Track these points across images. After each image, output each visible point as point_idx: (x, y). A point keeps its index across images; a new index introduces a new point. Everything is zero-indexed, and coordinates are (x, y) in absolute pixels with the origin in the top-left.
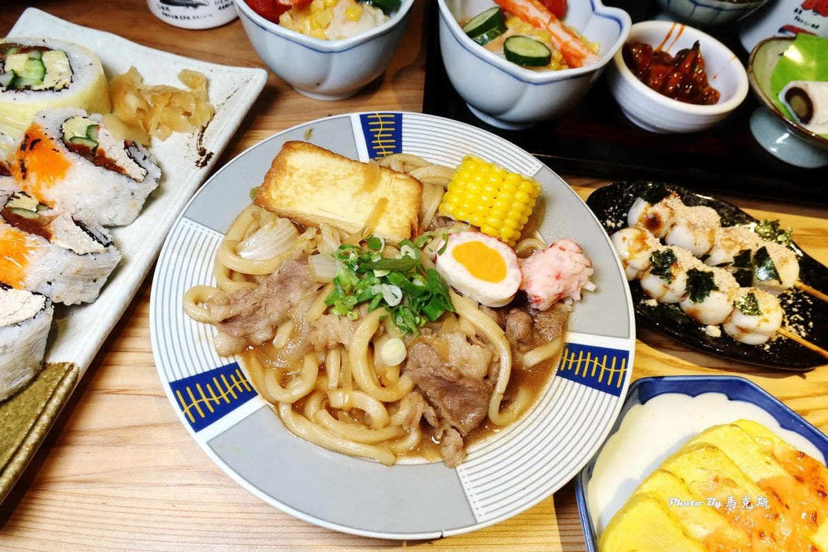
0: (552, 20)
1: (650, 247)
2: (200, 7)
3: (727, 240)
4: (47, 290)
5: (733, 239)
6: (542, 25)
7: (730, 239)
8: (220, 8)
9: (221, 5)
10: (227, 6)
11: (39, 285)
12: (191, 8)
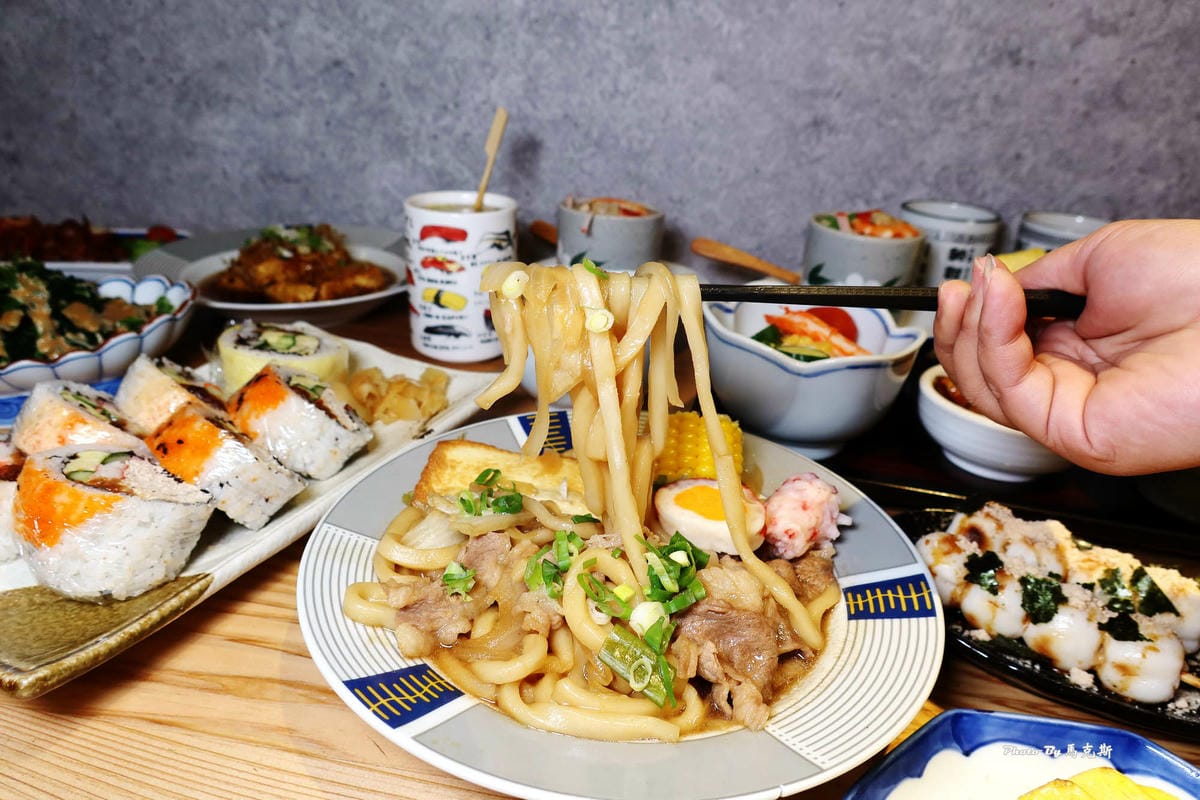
0: (832, 333)
1: (964, 551)
2: (462, 338)
3: (1084, 561)
4: (216, 490)
5: (1094, 559)
6: (823, 339)
7: (1090, 560)
8: (483, 342)
9: (483, 338)
10: (489, 341)
11: (210, 485)
12: (452, 338)
